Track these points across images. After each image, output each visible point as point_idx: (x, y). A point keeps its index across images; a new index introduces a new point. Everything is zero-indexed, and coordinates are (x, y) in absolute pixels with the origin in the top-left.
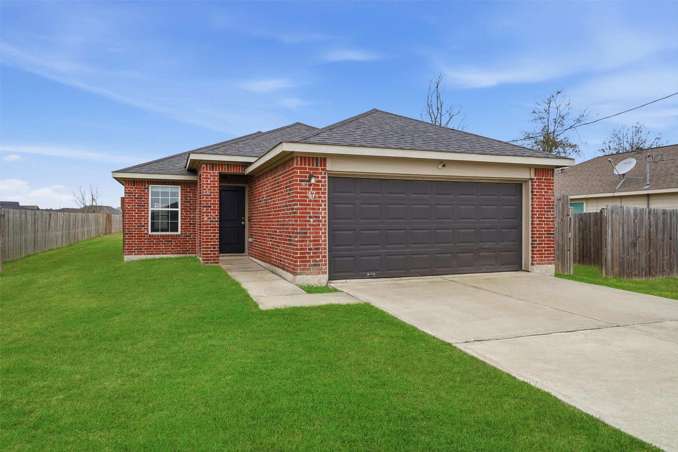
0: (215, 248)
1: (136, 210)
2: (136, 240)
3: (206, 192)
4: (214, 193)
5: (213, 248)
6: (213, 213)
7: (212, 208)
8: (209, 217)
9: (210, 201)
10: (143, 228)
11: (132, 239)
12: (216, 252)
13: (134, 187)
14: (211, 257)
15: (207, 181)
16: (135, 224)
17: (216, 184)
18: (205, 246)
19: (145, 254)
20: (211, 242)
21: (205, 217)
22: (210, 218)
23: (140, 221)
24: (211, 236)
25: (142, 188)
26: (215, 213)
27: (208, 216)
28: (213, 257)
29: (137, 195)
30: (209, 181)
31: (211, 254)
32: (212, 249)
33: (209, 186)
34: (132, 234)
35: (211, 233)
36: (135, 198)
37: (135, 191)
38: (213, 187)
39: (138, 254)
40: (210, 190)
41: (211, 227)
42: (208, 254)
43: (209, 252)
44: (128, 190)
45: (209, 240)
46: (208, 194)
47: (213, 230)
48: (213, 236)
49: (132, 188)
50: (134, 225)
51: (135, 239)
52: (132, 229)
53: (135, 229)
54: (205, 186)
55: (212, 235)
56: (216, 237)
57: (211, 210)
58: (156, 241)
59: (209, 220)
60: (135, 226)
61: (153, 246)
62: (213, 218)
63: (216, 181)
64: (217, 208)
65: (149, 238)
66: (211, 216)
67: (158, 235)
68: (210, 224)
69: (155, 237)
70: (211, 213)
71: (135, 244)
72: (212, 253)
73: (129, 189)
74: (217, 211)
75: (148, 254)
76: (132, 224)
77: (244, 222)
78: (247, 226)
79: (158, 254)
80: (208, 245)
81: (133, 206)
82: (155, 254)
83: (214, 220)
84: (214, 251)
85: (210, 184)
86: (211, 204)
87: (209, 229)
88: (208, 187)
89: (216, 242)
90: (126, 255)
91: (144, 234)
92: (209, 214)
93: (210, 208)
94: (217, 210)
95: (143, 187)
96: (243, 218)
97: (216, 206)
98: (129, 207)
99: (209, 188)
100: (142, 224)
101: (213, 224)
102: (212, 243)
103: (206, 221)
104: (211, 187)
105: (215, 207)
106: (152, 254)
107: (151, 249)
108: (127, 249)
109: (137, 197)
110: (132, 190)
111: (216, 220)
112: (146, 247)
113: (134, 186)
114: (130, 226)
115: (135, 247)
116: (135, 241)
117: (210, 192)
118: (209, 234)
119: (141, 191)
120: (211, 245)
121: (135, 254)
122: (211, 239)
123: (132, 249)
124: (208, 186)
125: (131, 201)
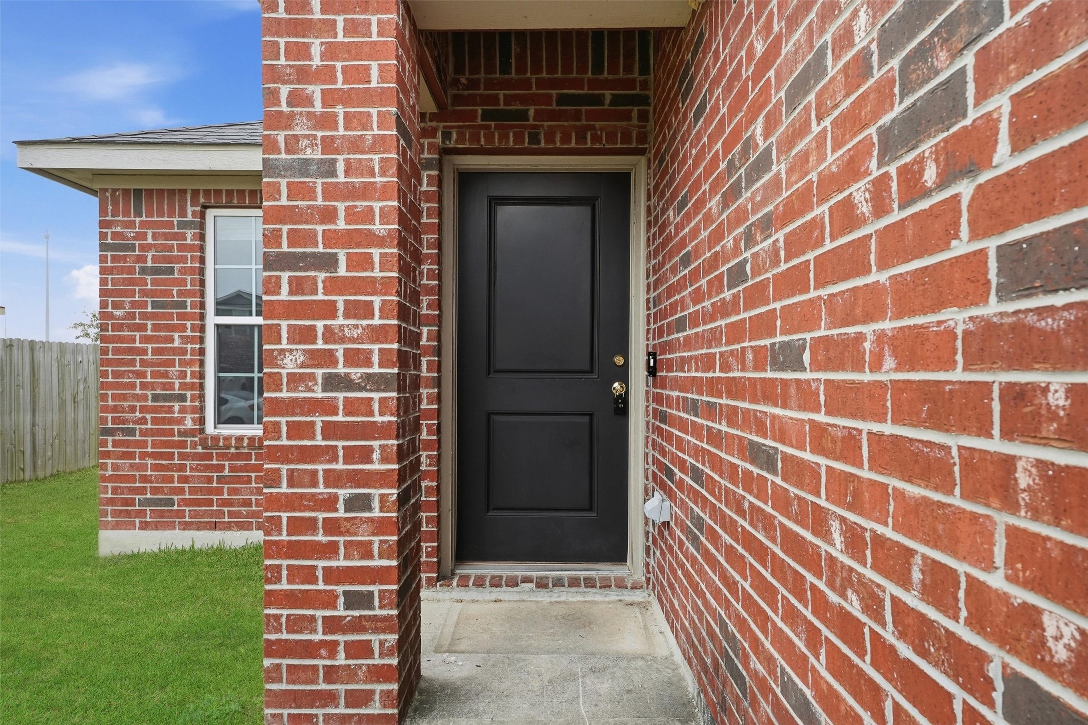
0: (364, 600)
1: (149, 324)
2: (149, 461)
3: (292, 144)
4: (355, 145)
5: (354, 601)
6: (354, 310)
7: (342, 271)
8: (320, 345)
9: (329, 215)
10: (177, 408)
11: (131, 456)
12: (375, 639)
13: (138, 220)
14: (331, 674)
15: (303, 51)
16: (144, 386)
17: (375, 73)
18: (284, 586)
19: (186, 526)
20: (330, 550)
21: (284, 345)
22: (328, 358)
23: (165, 375)
24: (330, 503)
25: (170, 225)
26: (366, 310)
27: (308, 335)
28: (350, 674)
29: (150, 255)
30: (316, 50)
31: (332, 647)
32: (341, 612)
33: (315, 90)
34: (131, 432)
35: (333, 479)
36: (143, 270)
37: (144, 236)
38: (345, 98)
39: (157, 526)
40: (327, 121)
41: (330, 430)
42: (309, 649)
43: (318, 637)
44: (115, 235)
45: (321, 538)
46: (308, 154)
47: (351, 455)
48: (353, 504)
49: (131, 224)
50: (138, 391)
51: (143, 456)
52: (132, 409)
53: (143, 409)
54: (284, 91)
55: (343, 493)
56: (376, 513)
57: (334, 285)
58: (232, 469)
59: (319, 372)
60: (144, 398)
61: (219, 491)
62: (353, 358)
63: (374, 52)
64: (377, 273)
65: (200, 449)
66: (330, 335)
67: (240, 439)
68: (329, 407)
69: (228, 447)
70: (329, 310)
71: (144, 479)
72: (341, 638)
73: (118, 229)
74: (377, 300)
75: (199, 527)
76: (133, 386)
77: (625, 379)
78: (642, 403)
79: (242, 526)
80: (309, 575)
81: (134, 304)
82: (228, 527)
83: (356, 373)
84: (357, 625)
85: (327, 74)
86: (331, 238)
87: (319, 441)
88: (309, 101)
89: (369, 555)
90: (106, 526)
91: (181, 433)
92: (320, 325)
93: (321, 276)
94: (382, 286)
95: (175, 220)
96: (619, 360)
97: (376, 253)
98: (118, 313)
99: (318, 107)
100: (171, 386)
101: (351, 407)
102: (342, 563)
103: (295, 380)
104: (329, 98)
105: (365, 262)
106: (215, 526)
107: (210, 503)
108: (111, 501)
109: (149, 264)
110: (130, 233)
111: (376, 369)
112: (192, 491)
113: (138, 214)
114: (124, 397)
115: (142, 491)
116: (143, 467)
117: (328, 145)
118: (321, 489)
119: (166, 236)
120: (331, 575)
121: (144, 526)
122: (332, 526)
123: (131, 502)
124: (310, 88)
125: (125, 282)
